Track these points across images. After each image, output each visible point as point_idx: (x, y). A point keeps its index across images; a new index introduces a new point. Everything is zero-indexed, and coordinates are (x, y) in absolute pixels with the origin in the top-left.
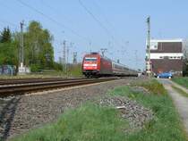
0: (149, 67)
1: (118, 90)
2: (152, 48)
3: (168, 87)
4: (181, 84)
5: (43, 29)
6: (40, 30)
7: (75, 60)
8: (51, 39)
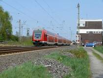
0: (78, 39)
1: (52, 55)
2: (81, 25)
3: (90, 53)
4: (99, 51)
5: (5, 11)
6: (3, 12)
7: (28, 34)
8: (10, 19)
